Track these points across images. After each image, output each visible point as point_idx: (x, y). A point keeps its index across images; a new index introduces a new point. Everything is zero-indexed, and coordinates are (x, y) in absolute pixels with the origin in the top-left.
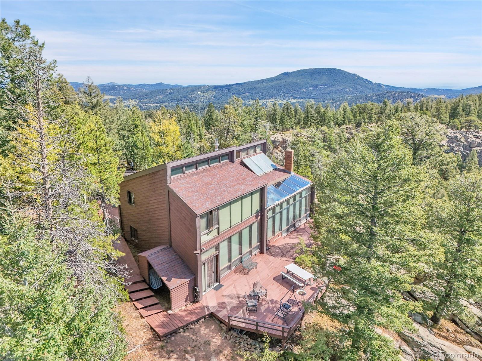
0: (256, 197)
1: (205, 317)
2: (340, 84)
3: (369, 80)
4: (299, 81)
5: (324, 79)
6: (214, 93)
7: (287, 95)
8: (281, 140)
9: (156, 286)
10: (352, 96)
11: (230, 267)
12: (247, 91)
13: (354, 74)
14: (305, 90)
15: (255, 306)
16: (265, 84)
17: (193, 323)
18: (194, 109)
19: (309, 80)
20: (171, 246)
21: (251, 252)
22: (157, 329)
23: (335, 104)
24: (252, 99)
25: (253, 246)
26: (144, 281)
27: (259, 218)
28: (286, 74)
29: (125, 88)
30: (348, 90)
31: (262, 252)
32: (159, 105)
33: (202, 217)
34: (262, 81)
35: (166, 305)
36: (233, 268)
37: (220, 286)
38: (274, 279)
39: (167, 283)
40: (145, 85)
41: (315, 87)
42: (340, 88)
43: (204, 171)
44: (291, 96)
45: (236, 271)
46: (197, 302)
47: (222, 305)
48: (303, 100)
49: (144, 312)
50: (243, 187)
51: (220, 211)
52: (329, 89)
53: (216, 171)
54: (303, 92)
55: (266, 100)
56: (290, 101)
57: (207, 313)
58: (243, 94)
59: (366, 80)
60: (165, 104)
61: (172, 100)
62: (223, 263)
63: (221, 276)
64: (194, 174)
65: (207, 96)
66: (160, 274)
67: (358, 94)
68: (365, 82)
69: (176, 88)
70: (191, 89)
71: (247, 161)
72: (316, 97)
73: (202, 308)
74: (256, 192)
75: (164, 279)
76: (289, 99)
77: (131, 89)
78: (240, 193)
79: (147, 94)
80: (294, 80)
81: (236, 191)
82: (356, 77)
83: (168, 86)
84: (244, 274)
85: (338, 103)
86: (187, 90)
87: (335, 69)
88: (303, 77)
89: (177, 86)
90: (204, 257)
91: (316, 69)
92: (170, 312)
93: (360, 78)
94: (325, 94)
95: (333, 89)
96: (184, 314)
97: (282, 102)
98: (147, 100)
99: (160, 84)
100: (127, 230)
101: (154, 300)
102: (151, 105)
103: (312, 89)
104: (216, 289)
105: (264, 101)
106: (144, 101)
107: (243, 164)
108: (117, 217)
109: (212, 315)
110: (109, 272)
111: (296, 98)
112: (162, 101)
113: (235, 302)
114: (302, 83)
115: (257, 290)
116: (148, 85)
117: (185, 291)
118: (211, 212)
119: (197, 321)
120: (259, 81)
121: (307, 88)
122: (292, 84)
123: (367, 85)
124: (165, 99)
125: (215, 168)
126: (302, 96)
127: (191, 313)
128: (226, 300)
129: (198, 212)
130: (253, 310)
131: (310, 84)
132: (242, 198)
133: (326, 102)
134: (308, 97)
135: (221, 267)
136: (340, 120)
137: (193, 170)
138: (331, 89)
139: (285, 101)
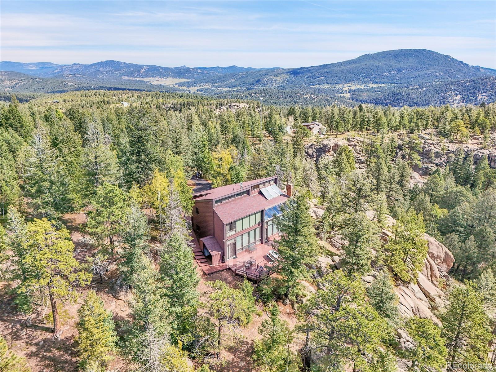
0: (259, 215)
1: (226, 269)
2: (429, 67)
3: (464, 62)
4: (381, 63)
5: (411, 62)
6: (288, 76)
7: (366, 79)
8: (332, 145)
9: (207, 254)
10: (442, 82)
11: (242, 249)
12: (322, 74)
13: (447, 56)
14: (387, 74)
15: (248, 267)
16: (343, 67)
17: (220, 271)
18: (266, 95)
19: (393, 63)
20: (214, 236)
21: (255, 243)
22: (205, 271)
23: (420, 90)
24: (327, 83)
25: (257, 239)
26: (201, 252)
27: (260, 225)
28: (367, 57)
29: (199, 71)
30: (438, 74)
31: (262, 243)
32: (231, 89)
33: (227, 225)
34: (340, 64)
35: (210, 263)
36: (244, 250)
37: (236, 257)
38: (263, 257)
39: (211, 253)
40: (218, 67)
41: (399, 70)
42: (428, 72)
43: (232, 201)
44: (371, 80)
45: (246, 251)
46: (224, 263)
47: (235, 265)
48: (384, 85)
49: (200, 265)
50: (250, 210)
51: (237, 222)
52: (415, 73)
53: (239, 201)
54: (385, 76)
55: (342, 85)
56: (369, 86)
57: (227, 267)
58: (318, 78)
59: (462, 62)
60: (237, 88)
61: (244, 84)
62: (238, 246)
63: (237, 252)
64: (226, 203)
65: (279, 80)
66: (208, 249)
67: (450, 79)
68: (459, 64)
69: (249, 71)
70: (264, 72)
71: (262, 190)
72: (399, 82)
73: (226, 265)
74: (258, 213)
75: (210, 251)
76: (369, 83)
77: (205, 72)
78: (248, 214)
79: (220, 78)
80: (376, 63)
81: (246, 213)
82: (449, 59)
83: (241, 68)
84: (249, 253)
85: (424, 89)
86: (260, 73)
87: (424, 50)
88: (386, 59)
89: (251, 68)
90: (228, 243)
91: (401, 50)
92: (211, 265)
93: (453, 60)
94: (410, 78)
95: (421, 72)
96: (218, 267)
97: (361, 87)
98: (219, 84)
99: (233, 67)
100: (195, 226)
101: (205, 260)
102: (224, 89)
103: (395, 72)
104: (234, 258)
105: (340, 86)
106: (216, 84)
107: (261, 193)
108: (191, 222)
109: (229, 269)
110: (188, 245)
111: (376, 83)
112: (234, 85)
113: (241, 264)
114: (385, 66)
115: (252, 261)
116: (222, 68)
117: (219, 257)
118: (232, 223)
119: (223, 270)
120: (336, 63)
121: (389, 71)
122: (373, 68)
123: (461, 68)
124: (237, 83)
125: (238, 199)
126: (384, 80)
127: (221, 267)
128: (237, 263)
129: (225, 223)
130: (248, 268)
131: (394, 67)
132: (256, 214)
133: (411, 87)
134: (390, 81)
135: (237, 248)
136: (394, 125)
137: (227, 201)
138: (417, 73)
139: (363, 85)
